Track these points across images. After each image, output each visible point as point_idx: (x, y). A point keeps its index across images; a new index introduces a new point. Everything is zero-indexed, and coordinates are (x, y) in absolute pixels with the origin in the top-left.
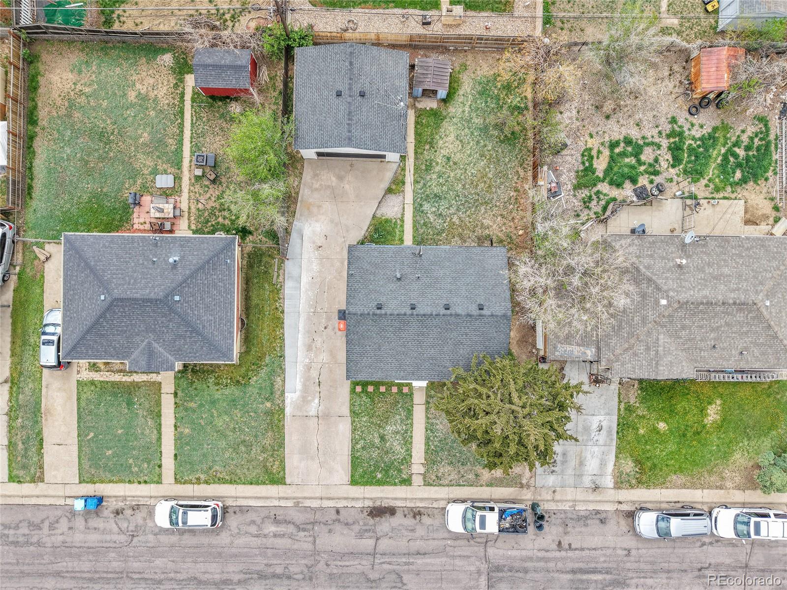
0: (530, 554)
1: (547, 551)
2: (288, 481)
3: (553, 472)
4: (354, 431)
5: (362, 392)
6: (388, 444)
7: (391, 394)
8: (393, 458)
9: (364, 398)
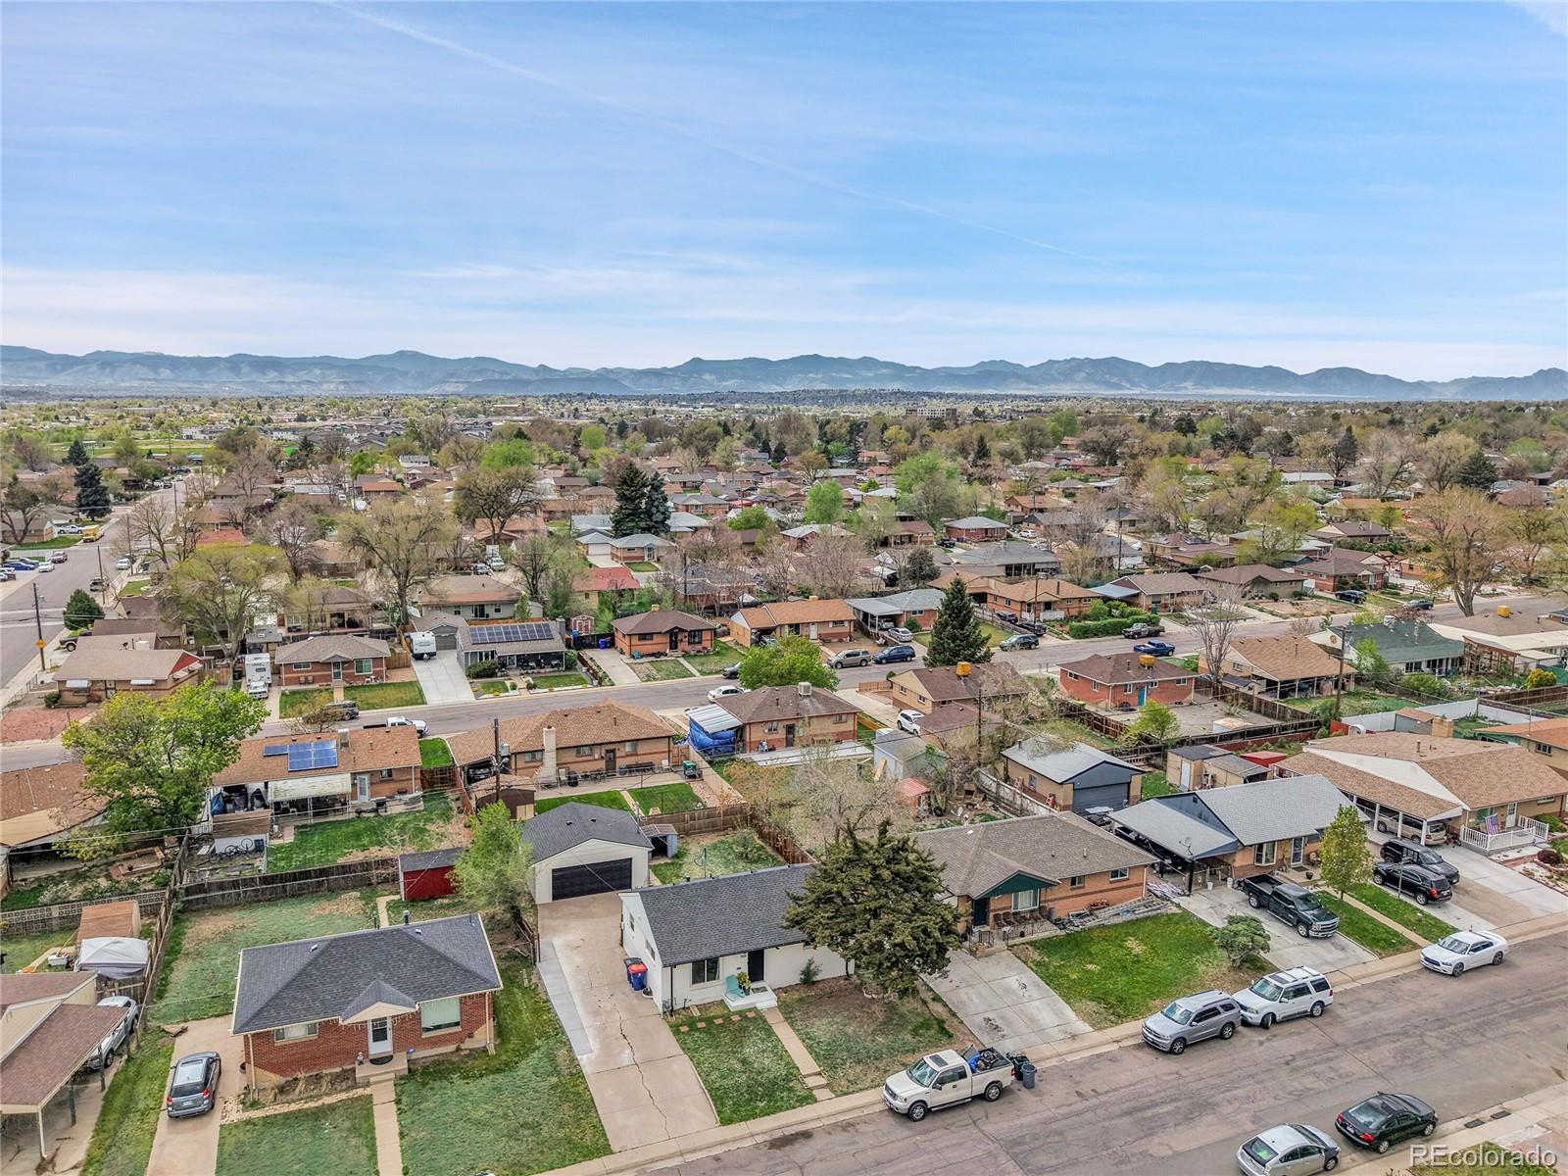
0: (1049, 1114)
1: (1070, 1105)
2: (614, 1147)
3: (1003, 1036)
4: (698, 1065)
5: (691, 1030)
6: (756, 1065)
7: (733, 1023)
8: (771, 1076)
9: (697, 1034)
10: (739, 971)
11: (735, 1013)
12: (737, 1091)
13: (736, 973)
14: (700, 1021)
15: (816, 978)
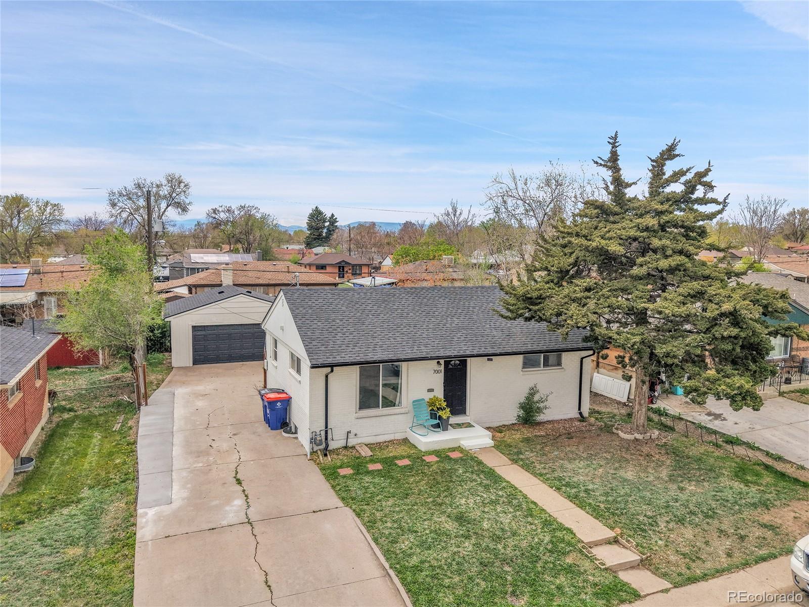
4: (370, 525)
5: (358, 473)
6: (486, 525)
7: (429, 465)
8: (524, 544)
9: (367, 479)
10: (431, 395)
11: (430, 453)
12: (459, 572)
13: (428, 396)
14: (372, 460)
15: (541, 418)
